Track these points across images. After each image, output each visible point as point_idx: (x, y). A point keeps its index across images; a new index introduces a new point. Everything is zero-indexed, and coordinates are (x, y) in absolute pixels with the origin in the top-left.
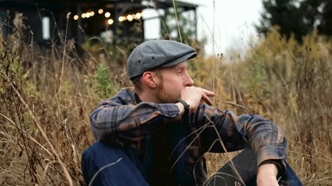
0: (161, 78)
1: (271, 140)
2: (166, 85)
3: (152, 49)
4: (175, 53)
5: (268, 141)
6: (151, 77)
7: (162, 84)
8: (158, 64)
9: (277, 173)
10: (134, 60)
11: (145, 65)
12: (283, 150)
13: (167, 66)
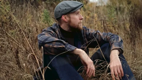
0: (70, 18)
1: (116, 41)
2: (72, 20)
3: (64, 5)
4: (74, 6)
5: (115, 41)
6: (65, 17)
7: (70, 20)
8: (68, 11)
9: (119, 54)
10: (57, 11)
11: (62, 13)
12: (121, 44)
13: (72, 12)
